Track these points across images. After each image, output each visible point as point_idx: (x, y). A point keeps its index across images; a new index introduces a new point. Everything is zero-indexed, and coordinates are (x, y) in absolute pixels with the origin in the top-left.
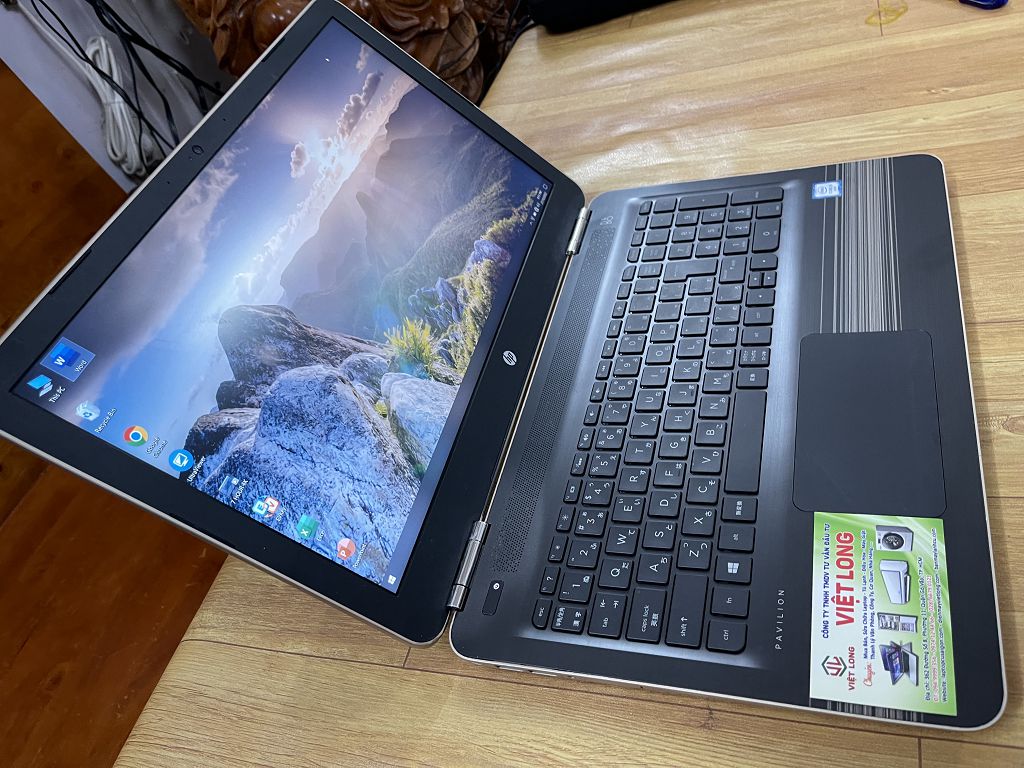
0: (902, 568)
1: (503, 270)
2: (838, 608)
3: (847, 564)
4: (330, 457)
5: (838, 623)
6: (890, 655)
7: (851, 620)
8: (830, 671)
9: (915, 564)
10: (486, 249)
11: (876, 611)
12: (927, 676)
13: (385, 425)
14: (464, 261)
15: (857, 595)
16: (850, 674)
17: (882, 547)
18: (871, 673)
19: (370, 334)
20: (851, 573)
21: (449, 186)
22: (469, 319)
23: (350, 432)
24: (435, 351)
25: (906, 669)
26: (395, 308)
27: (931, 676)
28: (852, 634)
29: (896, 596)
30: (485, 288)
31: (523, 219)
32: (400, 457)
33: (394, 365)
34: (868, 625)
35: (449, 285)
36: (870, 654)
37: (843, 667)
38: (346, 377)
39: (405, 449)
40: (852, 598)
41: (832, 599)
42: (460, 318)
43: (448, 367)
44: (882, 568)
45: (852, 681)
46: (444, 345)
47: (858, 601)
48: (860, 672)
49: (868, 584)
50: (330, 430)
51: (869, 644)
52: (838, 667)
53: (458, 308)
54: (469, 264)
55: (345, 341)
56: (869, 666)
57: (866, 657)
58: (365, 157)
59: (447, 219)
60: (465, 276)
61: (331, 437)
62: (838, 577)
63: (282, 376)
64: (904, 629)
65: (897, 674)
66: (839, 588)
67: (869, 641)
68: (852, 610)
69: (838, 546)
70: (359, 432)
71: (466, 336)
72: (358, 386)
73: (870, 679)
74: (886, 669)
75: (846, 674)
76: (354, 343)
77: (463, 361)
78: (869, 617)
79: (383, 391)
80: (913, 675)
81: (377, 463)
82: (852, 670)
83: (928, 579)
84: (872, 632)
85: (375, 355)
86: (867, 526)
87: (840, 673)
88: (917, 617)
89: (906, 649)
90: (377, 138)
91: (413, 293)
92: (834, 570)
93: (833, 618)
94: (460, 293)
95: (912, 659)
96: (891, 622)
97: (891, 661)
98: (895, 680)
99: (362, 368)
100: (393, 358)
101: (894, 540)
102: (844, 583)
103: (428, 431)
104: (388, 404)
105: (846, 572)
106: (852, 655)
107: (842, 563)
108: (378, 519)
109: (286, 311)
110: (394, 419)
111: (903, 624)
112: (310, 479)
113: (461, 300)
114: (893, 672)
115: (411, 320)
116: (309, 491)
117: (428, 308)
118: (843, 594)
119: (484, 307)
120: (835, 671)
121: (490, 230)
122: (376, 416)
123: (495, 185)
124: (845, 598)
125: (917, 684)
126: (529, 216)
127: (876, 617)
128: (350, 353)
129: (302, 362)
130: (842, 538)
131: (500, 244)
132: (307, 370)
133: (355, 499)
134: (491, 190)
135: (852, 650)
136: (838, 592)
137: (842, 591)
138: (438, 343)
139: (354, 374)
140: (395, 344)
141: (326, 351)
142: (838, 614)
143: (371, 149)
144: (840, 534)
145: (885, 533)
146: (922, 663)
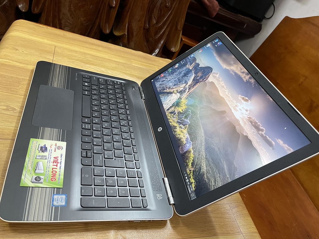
0: (37, 171)
1: (179, 146)
2: (58, 160)
3: (53, 172)
4: (175, 78)
5: (58, 157)
6: (45, 150)
7: (54, 158)
9: (33, 172)
10: (188, 145)
11: (47, 160)
13: (172, 91)
14: (189, 134)
15: (52, 164)
17: (41, 177)
18: (51, 147)
19: (190, 96)
21: (214, 147)
22: (176, 125)
23: (176, 84)
24: (176, 110)
25: (41, 147)
26: (191, 106)
27: (35, 146)
28: (54, 155)
29: (41, 164)
30: (179, 136)
31: (188, 171)
32: (165, 91)
33: (180, 98)
34: (50, 157)
35: (186, 125)
36: (50, 151)
38: (185, 87)
39: (166, 92)
40: (53, 163)
41: (59, 163)
42: (178, 122)
43: (170, 111)
44: (43, 171)
45: (56, 145)
46: (175, 113)
48: (53, 147)
49: (48, 167)
50: (179, 80)
52: (59, 148)
53: (180, 123)
54: (188, 135)
55: (192, 90)
58: (237, 121)
59: (204, 138)
60: (185, 131)
61: (178, 80)
62: (57, 168)
63: (194, 75)
66: (57, 166)
69: (56, 177)
70: (174, 85)
71: (173, 121)
72: (182, 89)
73: (51, 145)
74: (47, 147)
75: (57, 146)
76: (190, 92)
77: (169, 116)
78: (49, 159)
79: (178, 93)
80: (40, 146)
81: (168, 86)
82: (56, 147)
83: (30, 168)
84: (49, 155)
85: (185, 95)
86: (46, 183)
87: (59, 147)
88: (36, 158)
89: (40, 151)
90: (243, 129)
91: (191, 112)
92: (58, 170)
93: (59, 158)
94: (183, 127)
96: (43, 158)
98: (45, 145)
99: (184, 91)
100: (181, 99)
101: (38, 179)
102: (55, 167)
103: (164, 99)
104: (174, 93)
105: (54, 170)
106: (55, 150)
107: (55, 172)
108: (161, 82)
109: (205, 80)
110: (171, 93)
111: (40, 157)
112: (175, 73)
113: (181, 125)
114: (45, 147)
115: (186, 108)
116: (174, 73)
117: (185, 114)
118: (56, 164)
119: (175, 132)
121: (192, 152)
122: (175, 89)
123: (205, 168)
124: (55, 163)
126: (187, 174)
127: (47, 158)
128: (189, 90)
129: (194, 80)
130: (54, 179)
131: (186, 152)
132: (192, 80)
133: (166, 80)
134: (204, 164)
135: (55, 151)
136: (57, 165)
138: (177, 112)
139: (185, 89)
140: (184, 101)
141: (192, 85)
142: (58, 159)
143: (239, 125)
144: (55, 180)
145: (40, 181)
146: (37, 149)
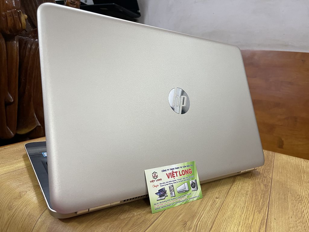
0: (187, 189)
2: (171, 173)
3: (184, 173)
5: (167, 174)
6: (163, 191)
7: (169, 178)
8: (153, 174)
9: (189, 193)
11: (173, 184)
12: (160, 203)
16: (154, 180)
17: (191, 182)
18: (156, 186)
20: (181, 175)
25: (160, 196)
27: (161, 204)
28: (165, 179)
29: (179, 189)
34: (169, 183)
36: (162, 185)
37: (155, 178)
40: (175, 177)
41: (173, 171)
44: (185, 183)
45: (153, 181)
47: (174, 178)
48: (156, 183)
49: (180, 181)
51: (164, 184)
56: (158, 186)
57: (160, 184)
62: (179, 171)
64: (171, 193)
65: (158, 194)
67: (165, 184)
68: (171, 177)
69: (187, 170)
73: (155, 186)
74: (159, 191)
75: (154, 179)
78: (171, 183)
80: (159, 199)
82: (155, 181)
83: (186, 197)
84: (167, 184)
86: (195, 177)
87: (154, 177)
88: (175, 196)
89: (166, 195)
92: (181, 170)
95: (164, 197)
96: (172, 189)
97: (161, 192)
98: (156, 194)
101: (194, 185)
102: (178, 173)
106: (159, 180)
107: (183, 172)
111: (172, 193)
114: (158, 193)
118: (175, 174)
120: (154, 176)
125: (157, 200)
130: (190, 170)
135: (161, 179)
136: (175, 172)
137: (176, 173)
142: (169, 173)
145: (195, 182)
146: (163, 200)
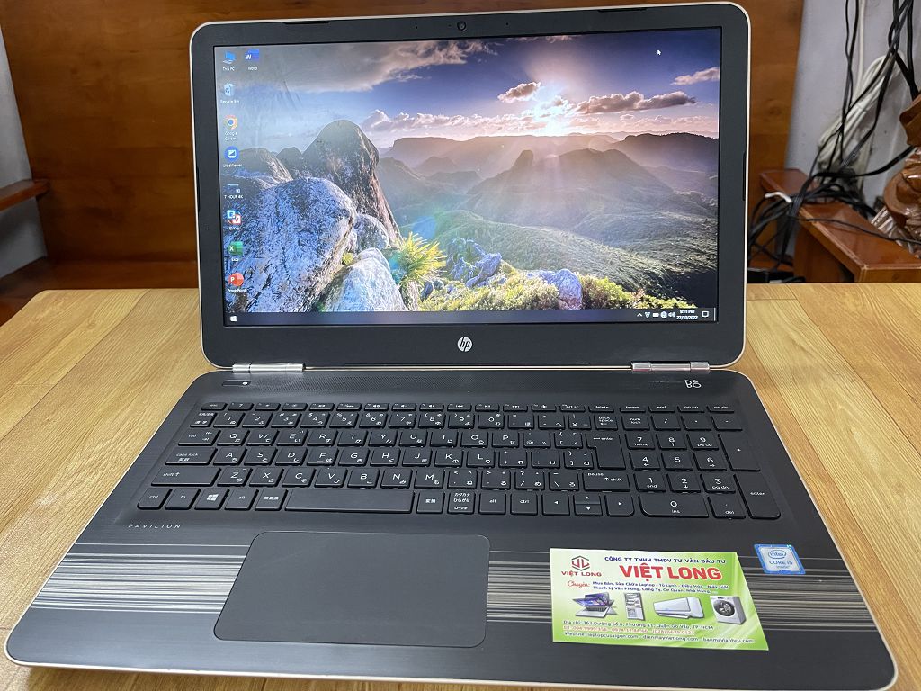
1: (556, 307)
4: (289, 240)
10: (566, 282)
13: (337, 266)
14: (536, 267)
19: (401, 221)
21: (611, 221)
22: (479, 293)
23: (316, 245)
24: (426, 278)
26: (442, 229)
30: (522, 297)
31: (640, 306)
32: (320, 288)
33: (389, 253)
35: (499, 265)
38: (354, 222)
39: (328, 289)
42: (473, 286)
43: (418, 295)
46: (437, 284)
50: (308, 230)
53: (482, 281)
54: (536, 274)
55: (383, 206)
58: (572, 137)
59: (571, 236)
60: (519, 275)
61: (303, 234)
63: (325, 181)
70: (319, 251)
71: (460, 299)
72: (353, 234)
76: (386, 215)
77: (434, 305)
79: (363, 253)
81: (305, 274)
85: (388, 234)
90: (606, 136)
91: (466, 238)
94: (498, 277)
99: (370, 230)
100: (395, 249)
103: (353, 300)
104: (354, 261)
108: (266, 291)
109: (377, 157)
110: (346, 271)
112: (266, 235)
113: (491, 281)
115: (440, 248)
116: (258, 237)
117: (461, 256)
119: (502, 304)
121: (593, 277)
122: (338, 257)
123: (656, 262)
126: (647, 310)
128: (376, 216)
129: (346, 188)
131: (585, 295)
132: (341, 194)
133: (271, 270)
134: (645, 261)
138: (435, 278)
139: (361, 227)
140: (409, 245)
141: (365, 198)
143: (588, 138)
